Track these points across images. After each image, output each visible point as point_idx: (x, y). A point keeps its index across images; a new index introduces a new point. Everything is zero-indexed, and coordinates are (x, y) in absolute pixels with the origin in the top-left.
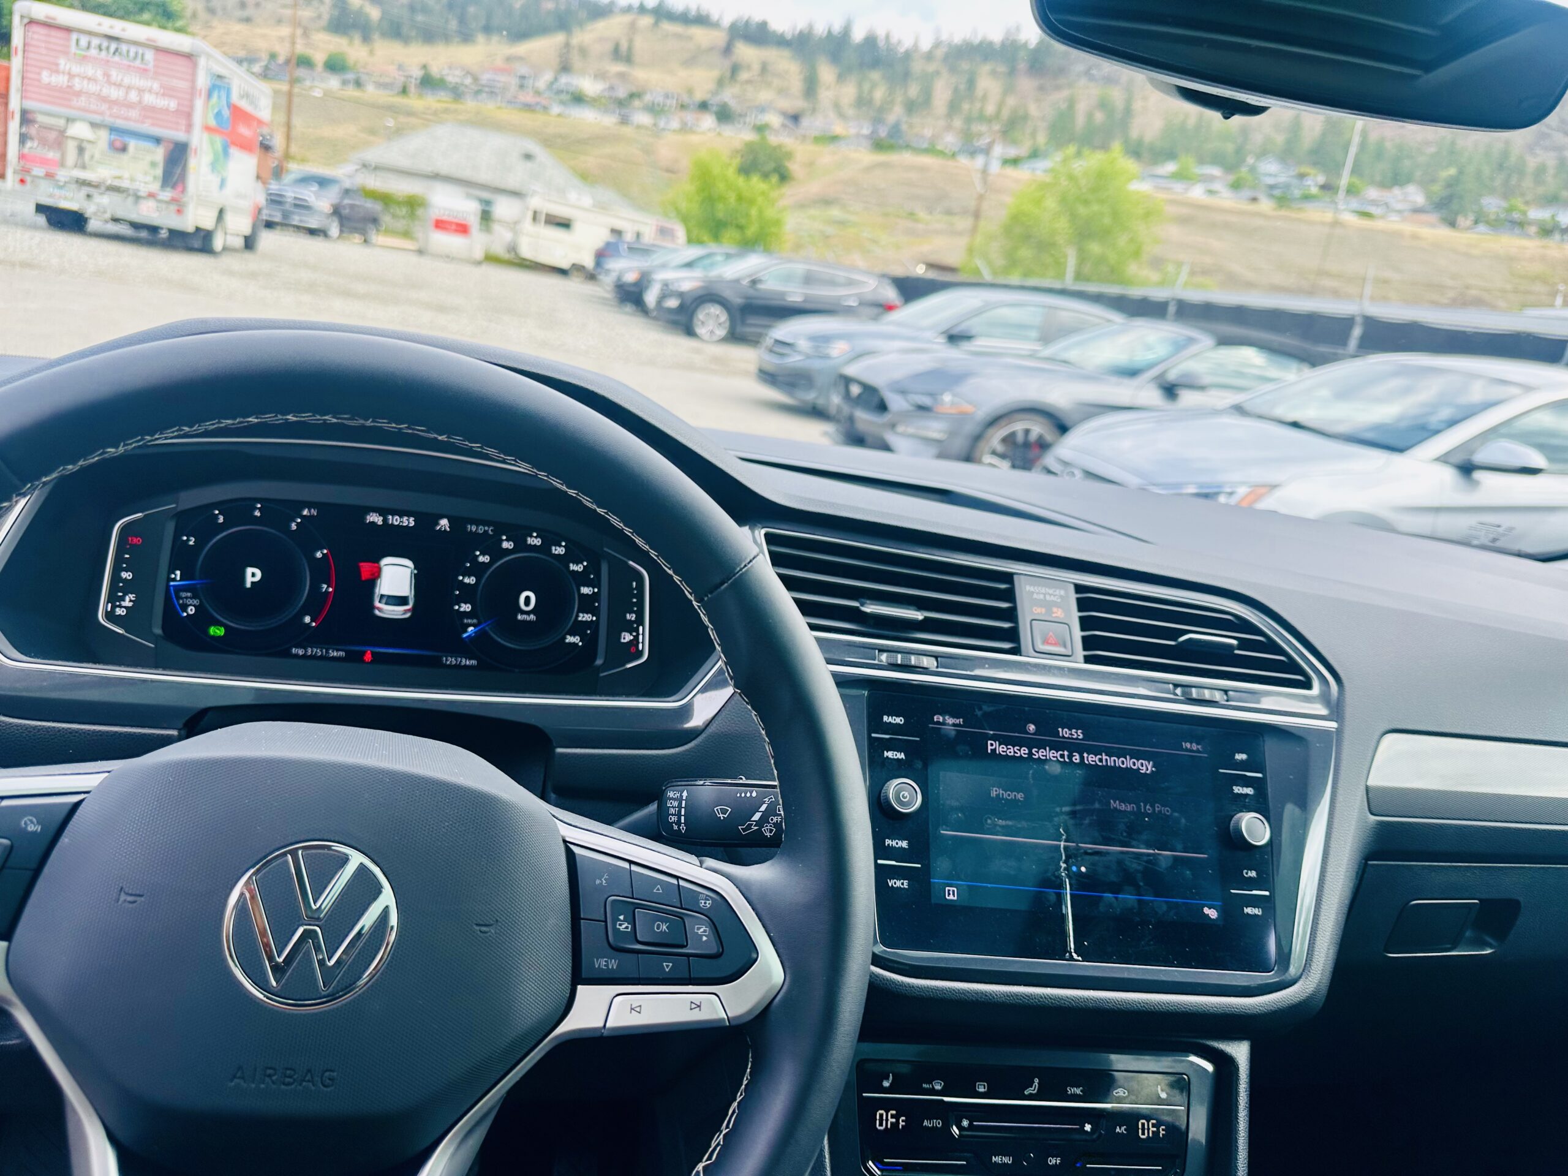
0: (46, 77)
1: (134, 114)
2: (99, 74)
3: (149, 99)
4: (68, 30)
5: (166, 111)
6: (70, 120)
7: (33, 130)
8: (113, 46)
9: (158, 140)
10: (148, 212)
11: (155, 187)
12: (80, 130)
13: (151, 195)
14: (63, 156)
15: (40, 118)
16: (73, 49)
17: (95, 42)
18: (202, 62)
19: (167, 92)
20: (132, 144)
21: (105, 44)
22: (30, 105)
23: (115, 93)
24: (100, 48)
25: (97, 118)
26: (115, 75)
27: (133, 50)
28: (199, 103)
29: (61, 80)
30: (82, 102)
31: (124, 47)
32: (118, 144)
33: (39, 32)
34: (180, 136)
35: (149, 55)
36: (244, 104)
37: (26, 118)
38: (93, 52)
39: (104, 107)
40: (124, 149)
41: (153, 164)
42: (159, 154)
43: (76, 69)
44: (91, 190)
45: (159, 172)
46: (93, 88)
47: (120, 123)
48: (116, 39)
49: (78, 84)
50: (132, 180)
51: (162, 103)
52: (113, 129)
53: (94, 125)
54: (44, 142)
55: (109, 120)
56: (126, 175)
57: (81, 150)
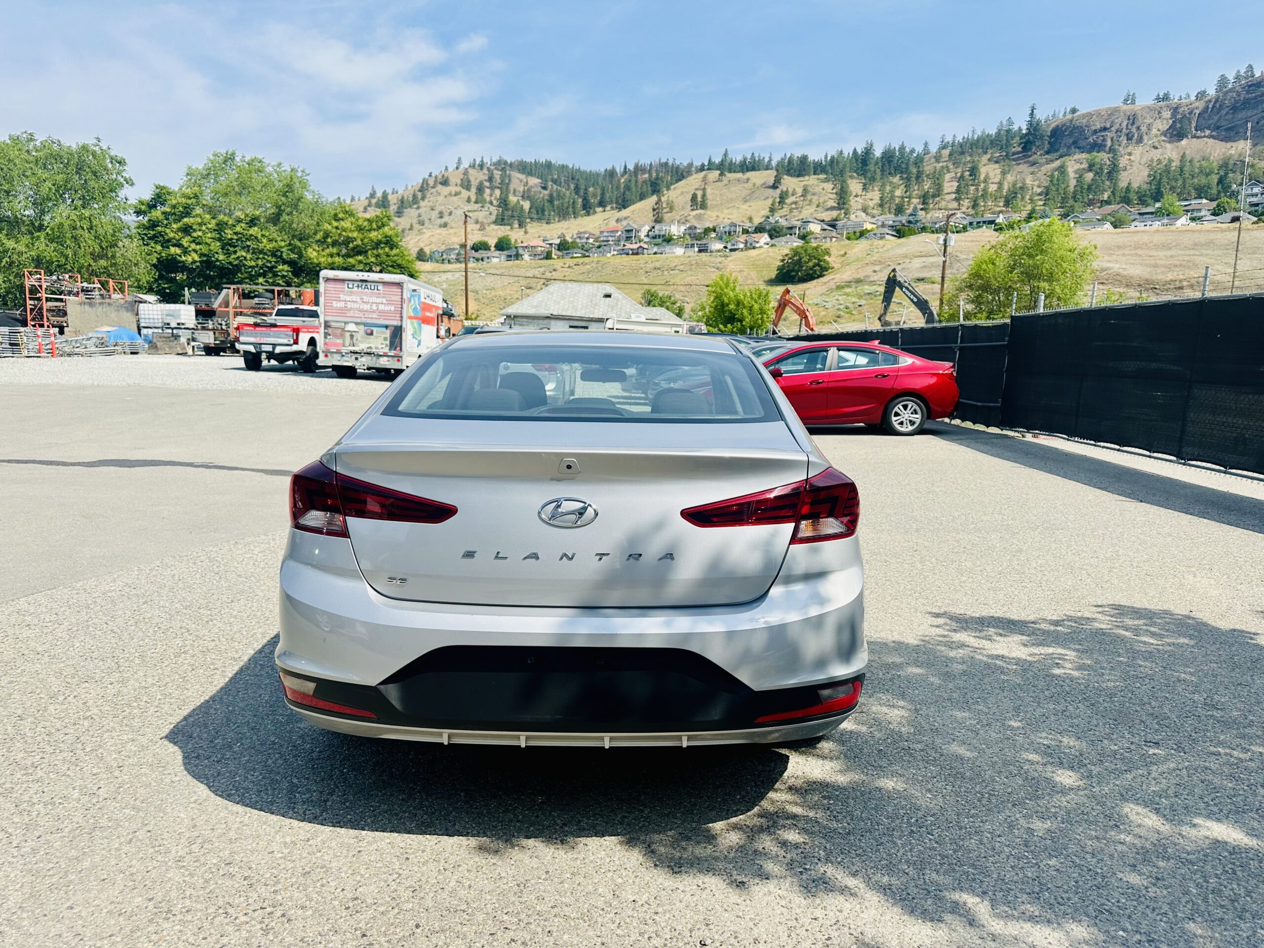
0: (335, 304)
1: (375, 316)
2: (358, 300)
3: (381, 307)
4: (343, 281)
5: (389, 312)
6: (346, 323)
7: (330, 331)
8: (364, 284)
9: (387, 327)
10: (384, 363)
11: (386, 350)
12: (351, 327)
13: (385, 355)
14: (344, 341)
15: (333, 324)
16: (347, 289)
17: (356, 284)
18: (405, 286)
19: (389, 303)
20: (375, 330)
21: (360, 284)
22: (328, 318)
23: (366, 307)
24: (358, 286)
25: (359, 320)
26: (366, 299)
27: (373, 284)
28: (405, 306)
29: (342, 304)
30: (351, 314)
31: (369, 284)
32: (369, 331)
33: (331, 285)
34: (396, 323)
35: (380, 287)
36: (428, 301)
37: (327, 325)
38: (355, 289)
39: (361, 315)
40: (372, 334)
41: (385, 339)
42: (388, 333)
43: (348, 298)
44: (358, 356)
45: (388, 342)
46: (356, 306)
47: (369, 321)
48: (366, 281)
49: (349, 305)
50: (377, 348)
51: (387, 308)
52: (365, 324)
53: (357, 324)
54: (335, 336)
55: (364, 320)
56: (373, 346)
57: (352, 336)
